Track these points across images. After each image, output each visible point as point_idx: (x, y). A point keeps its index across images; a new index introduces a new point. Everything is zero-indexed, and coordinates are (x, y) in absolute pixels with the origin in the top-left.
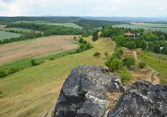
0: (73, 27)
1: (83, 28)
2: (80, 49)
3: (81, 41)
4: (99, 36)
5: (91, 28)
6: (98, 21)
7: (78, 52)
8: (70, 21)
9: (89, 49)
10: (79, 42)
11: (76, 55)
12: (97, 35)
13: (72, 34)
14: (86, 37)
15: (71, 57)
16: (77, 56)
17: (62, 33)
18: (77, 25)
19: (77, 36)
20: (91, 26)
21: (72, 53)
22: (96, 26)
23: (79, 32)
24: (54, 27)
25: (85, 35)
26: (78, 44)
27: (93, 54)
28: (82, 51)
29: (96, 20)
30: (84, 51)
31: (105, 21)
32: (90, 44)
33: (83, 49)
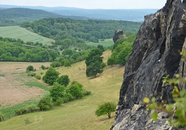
0: (22, 39)
1: (54, 41)
2: (51, 99)
3: (50, 78)
4: (105, 61)
5: (78, 42)
6: (97, 22)
7: (43, 107)
8: (13, 21)
9: (77, 98)
10: (46, 82)
11: (38, 117)
12: (101, 60)
13: (20, 59)
14: (64, 67)
15: (24, 122)
16: (41, 119)
18: (35, 32)
19: (36, 66)
20: (79, 36)
21: (24, 112)
22: (93, 35)
23: (43, 54)
25: (60, 61)
26: (41, 86)
27: (96, 108)
29: (91, 17)
30: (63, 105)
31: (121, 22)
32: (81, 86)
33: (60, 99)
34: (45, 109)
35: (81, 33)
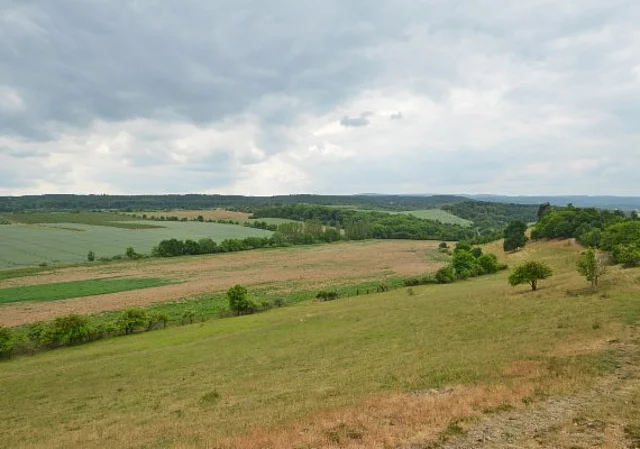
0: (440, 220)
1: (473, 223)
2: (454, 271)
4: (528, 234)
7: (442, 278)
9: (489, 272)
17: (403, 235)
21: (416, 283)
23: (460, 233)
24: (382, 217)
25: (477, 240)
28: (458, 278)
30: (470, 279)
32: (494, 258)
33: (466, 271)
34: (444, 282)
35: (502, 216)
